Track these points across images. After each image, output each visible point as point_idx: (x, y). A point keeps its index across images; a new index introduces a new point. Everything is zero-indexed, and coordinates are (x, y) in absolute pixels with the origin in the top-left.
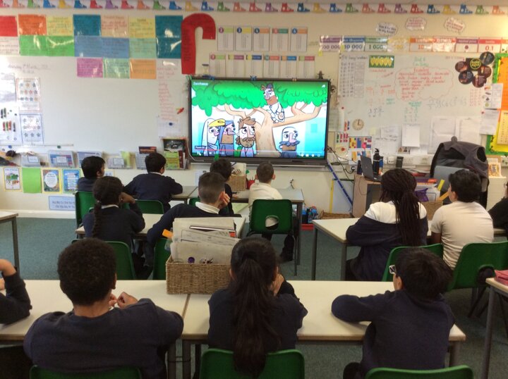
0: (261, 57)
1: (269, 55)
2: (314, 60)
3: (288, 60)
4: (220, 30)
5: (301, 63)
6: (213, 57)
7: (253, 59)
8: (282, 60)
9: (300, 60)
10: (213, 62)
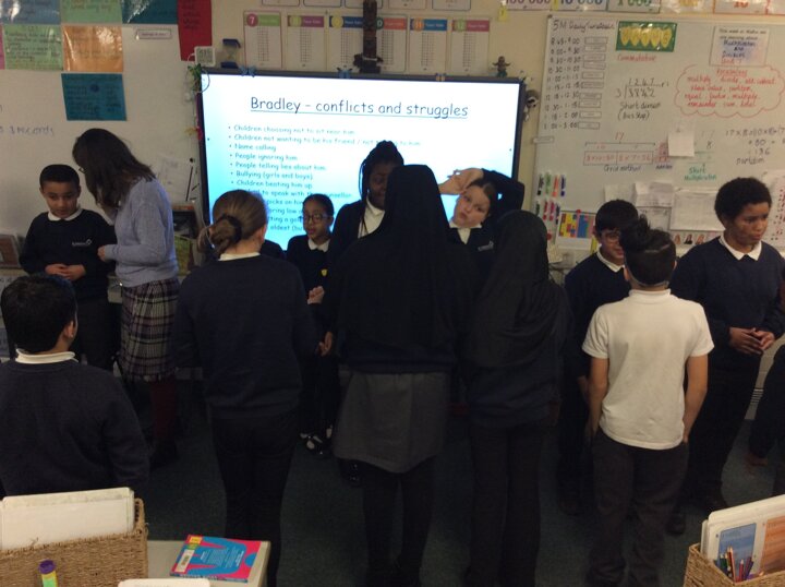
2: (487, 29)
3: (426, 28)
5: (458, 38)
6: (251, 20)
7: (345, 26)
8: (412, 28)
9: (454, 29)
10: (251, 31)
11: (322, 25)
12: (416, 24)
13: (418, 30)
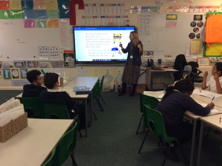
0: (104, 16)
1: (108, 16)
3: (116, 17)
4: (86, 5)
5: (122, 19)
6: (83, 17)
7: (101, 18)
8: (114, 18)
9: (121, 17)
10: (83, 19)
11: (97, 18)
12: (115, 17)
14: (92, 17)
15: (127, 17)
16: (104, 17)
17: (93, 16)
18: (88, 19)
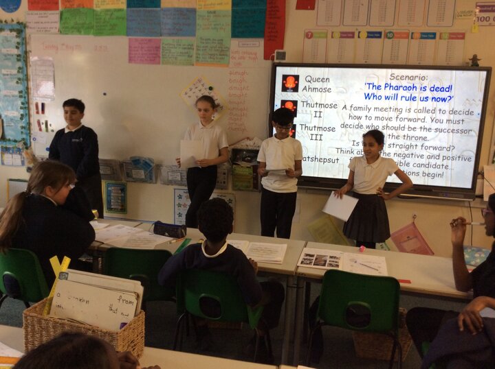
0: (380, 33)
1: (394, 31)
2: (464, 38)
3: (422, 38)
5: (444, 43)
6: (309, 35)
7: (368, 37)
8: (412, 38)
9: (440, 38)
10: (308, 41)
11: (353, 37)
12: (415, 36)
13: (417, 39)
14: (337, 35)
15: (462, 36)
16: (380, 37)
17: (342, 33)
18: (322, 42)
